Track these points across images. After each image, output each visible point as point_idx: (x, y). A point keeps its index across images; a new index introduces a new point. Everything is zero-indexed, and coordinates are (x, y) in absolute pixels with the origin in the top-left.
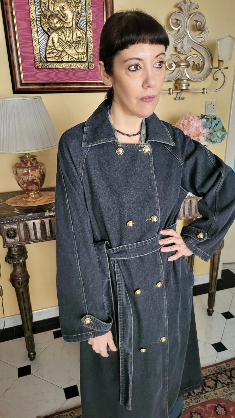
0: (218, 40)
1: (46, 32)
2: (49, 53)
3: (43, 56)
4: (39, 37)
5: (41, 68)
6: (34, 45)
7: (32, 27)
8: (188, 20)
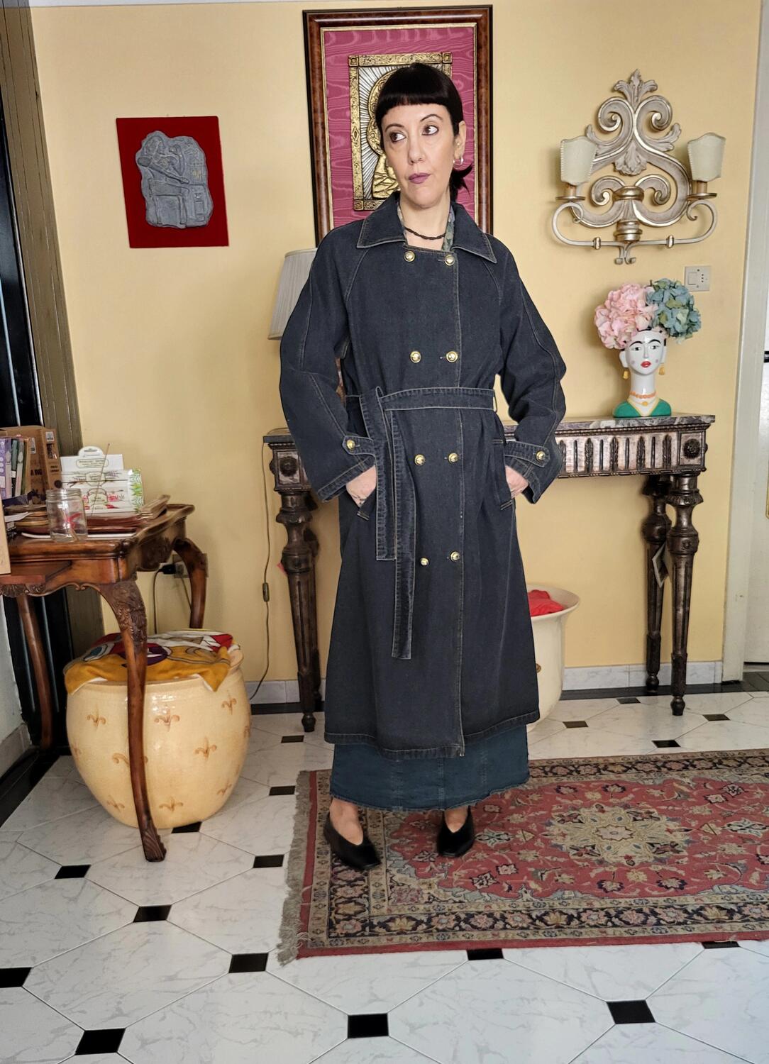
0: (688, 143)
1: (374, 151)
2: (377, 185)
3: (367, 190)
4: (363, 160)
5: (364, 210)
6: (354, 172)
7: (353, 144)
8: (635, 112)
